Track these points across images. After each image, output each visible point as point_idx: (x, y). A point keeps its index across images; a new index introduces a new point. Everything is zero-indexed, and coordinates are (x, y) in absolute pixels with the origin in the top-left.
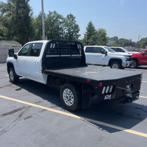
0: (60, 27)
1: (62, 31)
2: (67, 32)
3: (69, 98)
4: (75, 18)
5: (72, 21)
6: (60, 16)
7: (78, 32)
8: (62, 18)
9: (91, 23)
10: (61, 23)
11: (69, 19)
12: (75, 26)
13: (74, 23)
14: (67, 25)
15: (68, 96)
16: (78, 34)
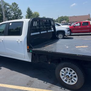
0: (8, 11)
1: (10, 14)
2: (14, 15)
3: (70, 77)
4: (18, 5)
5: (16, 7)
6: (7, 4)
7: (21, 14)
8: (9, 5)
9: (29, 8)
10: (8, 8)
11: (13, 6)
12: (19, 10)
13: (17, 9)
14: (13, 10)
15: (70, 75)
16: (21, 16)
